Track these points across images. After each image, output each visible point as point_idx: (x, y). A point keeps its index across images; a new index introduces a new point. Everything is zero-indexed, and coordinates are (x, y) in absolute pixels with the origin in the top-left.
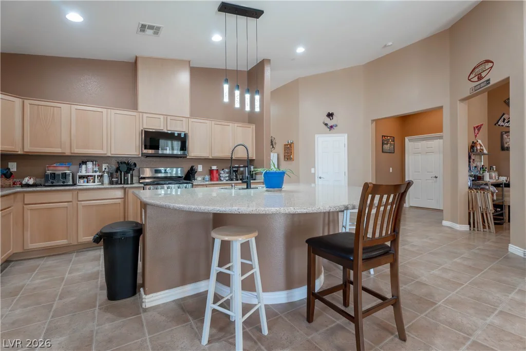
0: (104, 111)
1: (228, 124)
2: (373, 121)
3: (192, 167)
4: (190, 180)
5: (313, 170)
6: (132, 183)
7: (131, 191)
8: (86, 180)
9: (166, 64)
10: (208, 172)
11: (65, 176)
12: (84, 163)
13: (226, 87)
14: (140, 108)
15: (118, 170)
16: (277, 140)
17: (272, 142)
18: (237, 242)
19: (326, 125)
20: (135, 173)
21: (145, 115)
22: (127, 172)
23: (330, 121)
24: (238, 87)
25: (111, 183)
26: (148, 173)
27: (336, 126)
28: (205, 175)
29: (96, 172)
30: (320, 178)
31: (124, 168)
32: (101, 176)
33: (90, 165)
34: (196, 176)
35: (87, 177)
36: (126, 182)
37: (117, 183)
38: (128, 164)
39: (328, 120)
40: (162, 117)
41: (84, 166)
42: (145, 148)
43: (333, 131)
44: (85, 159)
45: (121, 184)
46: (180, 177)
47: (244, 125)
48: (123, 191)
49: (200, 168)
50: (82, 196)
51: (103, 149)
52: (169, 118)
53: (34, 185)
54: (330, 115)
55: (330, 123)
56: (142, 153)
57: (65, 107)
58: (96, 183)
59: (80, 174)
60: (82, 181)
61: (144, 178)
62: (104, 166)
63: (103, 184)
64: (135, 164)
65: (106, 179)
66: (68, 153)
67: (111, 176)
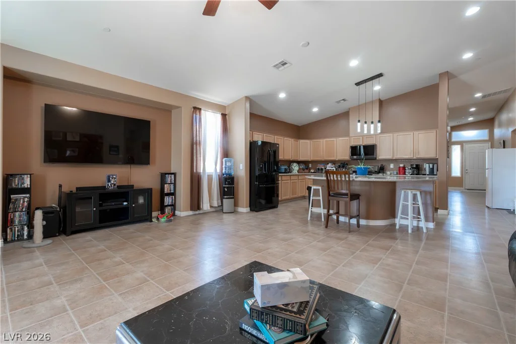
0: (335, 139)
1: (410, 133)
11: (322, 169)
14: (350, 135)
15: (340, 167)
21: (352, 138)
22: (343, 168)
28: (394, 171)
33: (330, 164)
40: (361, 137)
42: (352, 156)
44: (327, 162)
47: (427, 132)
49: (392, 166)
52: (365, 137)
53: (314, 173)
56: (350, 158)
64: (347, 164)
66: (323, 160)
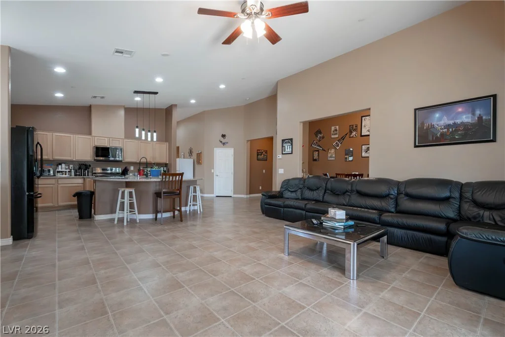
0: (72, 136)
1: (150, 142)
2: (248, 141)
3: (126, 167)
4: (125, 175)
5: (213, 171)
6: (88, 175)
7: (88, 180)
8: (61, 173)
9: (109, 109)
10: (137, 171)
11: (49, 171)
12: (60, 164)
13: (137, 130)
14: (93, 134)
15: (80, 168)
16: (193, 151)
17: (191, 151)
18: (127, 191)
19: (221, 142)
20: (90, 170)
21: (96, 138)
22: (86, 170)
23: (223, 140)
24: (144, 130)
25: (76, 175)
26: (99, 170)
27: (227, 143)
28: (135, 172)
29: (67, 169)
30: (217, 176)
31: (83, 167)
32: (70, 172)
33: (63, 165)
34: (128, 173)
35: (62, 172)
36: (84, 175)
37: (79, 175)
38: (86, 165)
39: (222, 139)
40: (106, 139)
41: (60, 166)
42: (96, 156)
43: (225, 146)
44: (60, 162)
45: (82, 176)
46: (118, 173)
47: (161, 143)
48: (83, 180)
49: (132, 168)
50: (60, 181)
51: (71, 157)
52: (111, 139)
54: (223, 136)
55: (224, 141)
56: (94, 159)
57: (49, 134)
58: (67, 175)
59: (57, 170)
60: (59, 174)
61: (95, 173)
62: (71, 166)
63: (71, 175)
64: (90, 166)
65: (73, 173)
66: (51, 159)
67: (76, 171)
